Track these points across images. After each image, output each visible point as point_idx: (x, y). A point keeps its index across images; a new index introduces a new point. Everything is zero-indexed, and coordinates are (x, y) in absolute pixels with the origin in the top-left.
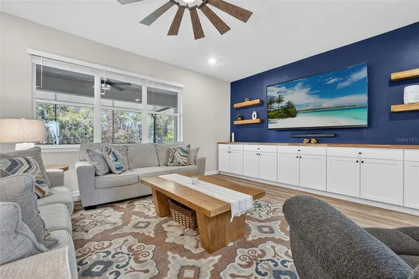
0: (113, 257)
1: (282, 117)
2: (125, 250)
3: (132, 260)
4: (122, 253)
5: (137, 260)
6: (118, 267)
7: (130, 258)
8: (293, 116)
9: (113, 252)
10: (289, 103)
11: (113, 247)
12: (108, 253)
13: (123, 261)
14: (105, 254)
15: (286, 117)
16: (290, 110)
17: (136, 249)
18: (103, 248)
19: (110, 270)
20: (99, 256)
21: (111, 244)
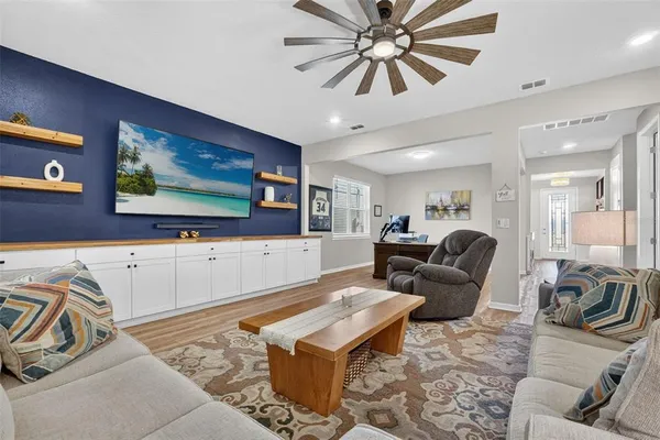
0: (472, 408)
1: (136, 192)
2: (452, 405)
3: (459, 390)
4: (459, 404)
5: (455, 387)
6: (477, 396)
7: (458, 394)
8: (151, 193)
9: (467, 413)
10: (147, 167)
11: (461, 420)
12: (473, 417)
13: (467, 396)
14: (479, 419)
15: (141, 193)
16: (147, 180)
17: (442, 396)
18: (474, 429)
19: (486, 399)
20: (487, 423)
21: (459, 426)
